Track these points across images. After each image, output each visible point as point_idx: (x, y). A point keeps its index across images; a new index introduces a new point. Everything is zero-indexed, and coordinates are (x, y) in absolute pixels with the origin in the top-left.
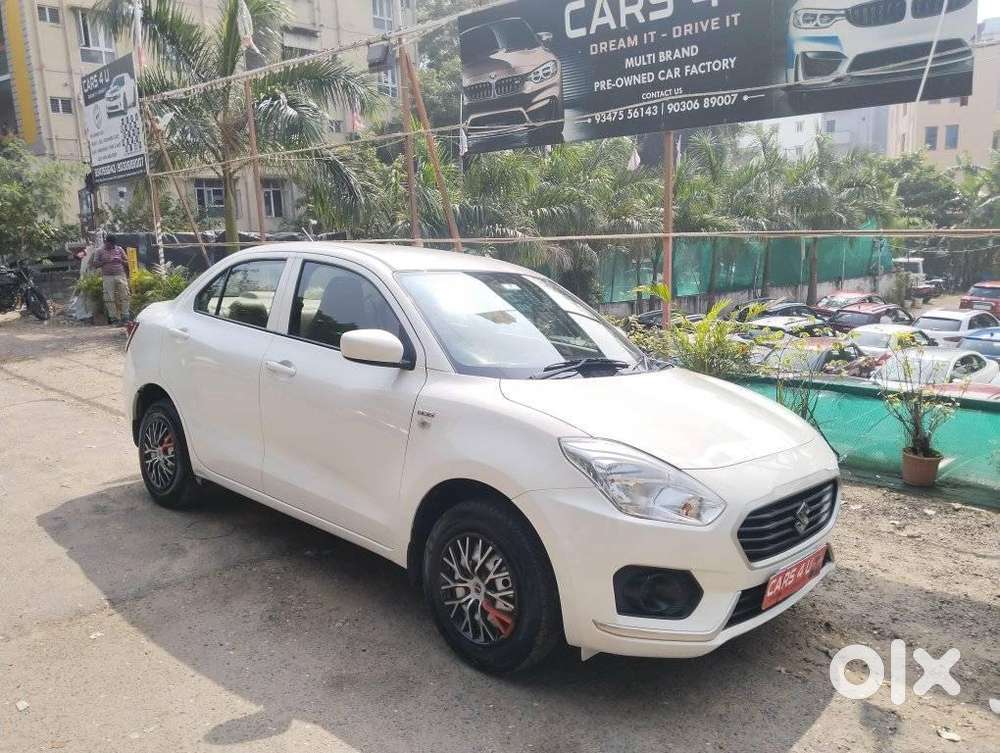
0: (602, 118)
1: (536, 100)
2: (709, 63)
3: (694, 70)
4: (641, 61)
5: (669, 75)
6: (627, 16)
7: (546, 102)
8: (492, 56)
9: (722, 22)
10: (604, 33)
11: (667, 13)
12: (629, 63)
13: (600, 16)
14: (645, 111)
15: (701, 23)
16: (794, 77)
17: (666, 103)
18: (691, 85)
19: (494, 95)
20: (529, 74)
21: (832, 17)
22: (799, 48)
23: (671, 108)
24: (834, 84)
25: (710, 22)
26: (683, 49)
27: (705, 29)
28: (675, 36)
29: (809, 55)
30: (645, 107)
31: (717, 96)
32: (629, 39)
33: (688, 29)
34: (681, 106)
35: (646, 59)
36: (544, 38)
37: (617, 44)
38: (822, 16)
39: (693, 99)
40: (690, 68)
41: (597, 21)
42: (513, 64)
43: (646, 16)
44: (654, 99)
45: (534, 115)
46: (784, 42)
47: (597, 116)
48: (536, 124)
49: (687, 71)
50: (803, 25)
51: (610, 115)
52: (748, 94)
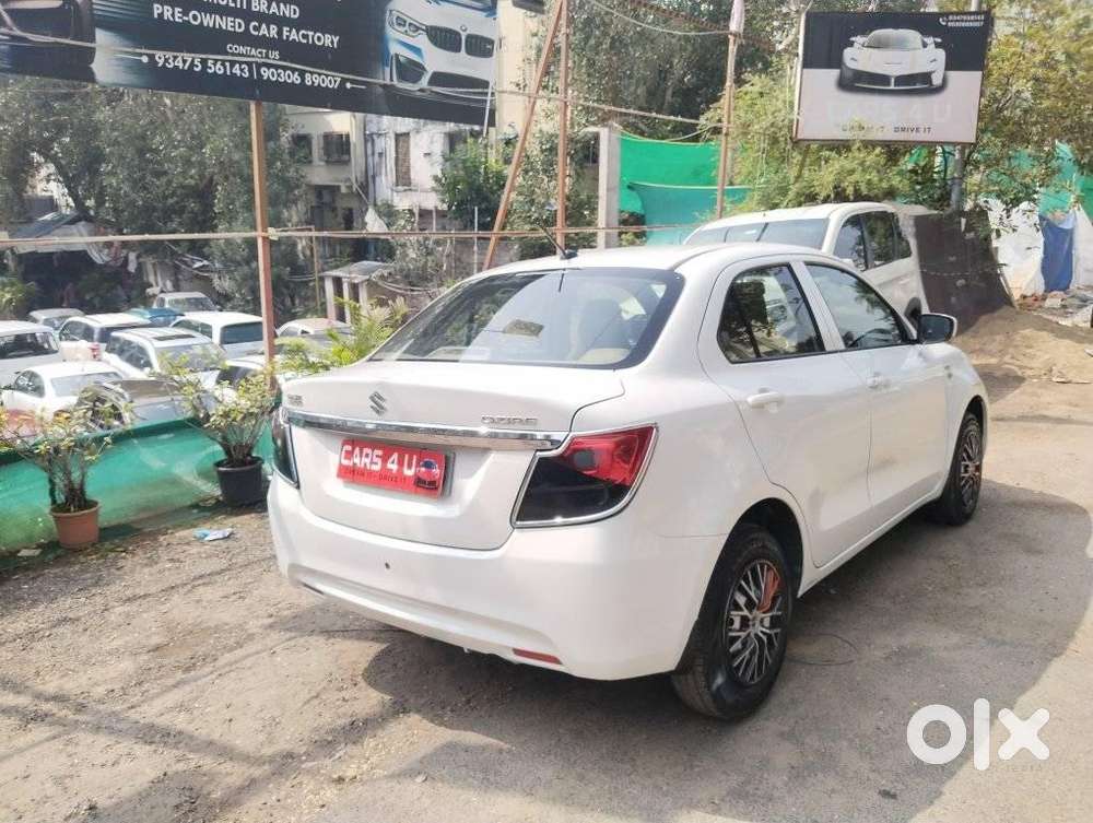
0: (166, 60)
2: (311, 33)
3: (294, 36)
5: (264, 30)
7: (57, 4)
14: (232, 67)
16: (387, 76)
17: (259, 66)
18: (291, 52)
21: (418, 29)
22: (394, 49)
23: (266, 73)
24: (419, 93)
26: (282, 5)
29: (402, 59)
30: (233, 63)
31: (312, 73)
34: (279, 75)
38: (410, 24)
39: (293, 70)
40: (290, 31)
44: (242, 55)
45: (26, 19)
46: (381, 38)
47: (160, 57)
48: (29, 36)
49: (285, 34)
50: (396, 27)
51: (180, 60)
52: (352, 82)
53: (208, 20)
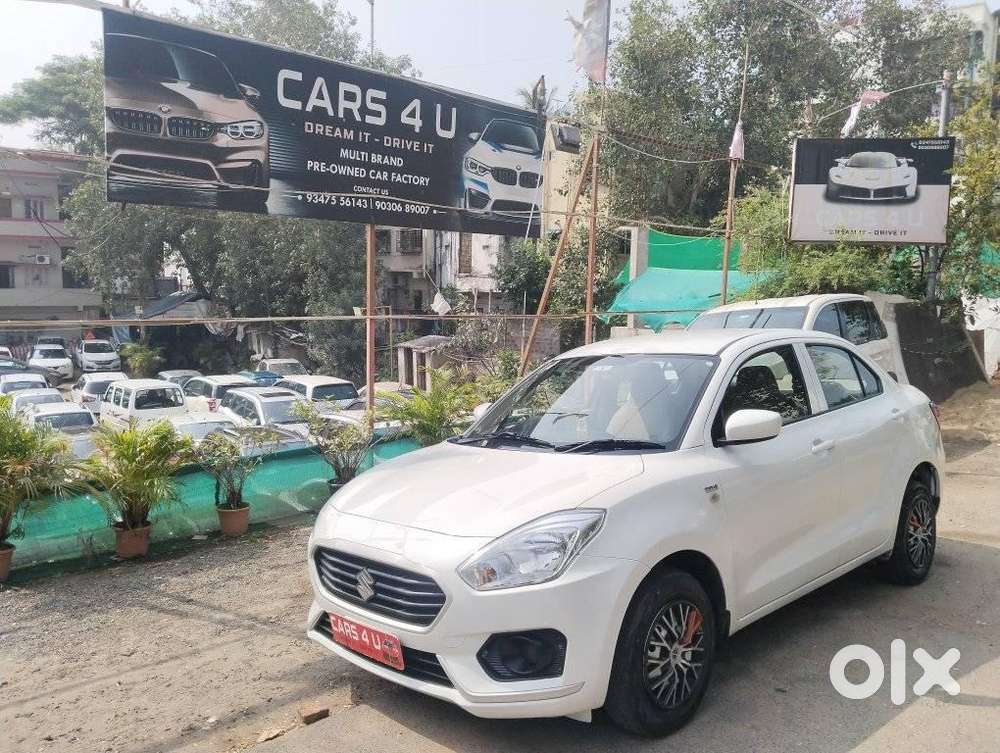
0: (314, 198)
1: (230, 157)
2: (410, 176)
3: (399, 179)
4: (354, 156)
5: (379, 175)
6: (345, 109)
7: (248, 164)
8: (165, 84)
9: (421, 147)
10: (319, 114)
11: (381, 121)
12: (344, 153)
13: (323, 99)
14: (356, 202)
16: (463, 204)
17: (374, 200)
18: (397, 190)
19: (165, 133)
20: (226, 124)
21: (485, 170)
22: (468, 184)
23: (379, 205)
24: (484, 216)
25: (413, 144)
27: (409, 147)
28: (385, 144)
29: (473, 192)
30: (357, 199)
31: (410, 204)
32: (346, 131)
33: (396, 143)
34: (387, 206)
35: (360, 156)
36: (249, 93)
37: (333, 131)
38: (480, 167)
39: (397, 202)
40: (396, 176)
41: (313, 102)
42: (199, 106)
43: (363, 118)
44: (364, 193)
45: (229, 175)
46: (459, 178)
47: (310, 195)
48: (231, 186)
49: (393, 177)
50: (470, 169)
51: (322, 198)
52: (437, 209)
53: (342, 170)
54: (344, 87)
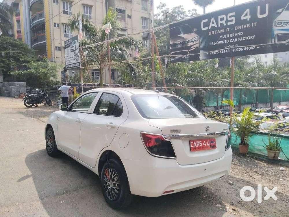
0: (212, 53)
1: (191, 48)
2: (246, 37)
3: (241, 39)
4: (225, 37)
5: (233, 40)
6: (221, 24)
7: (195, 48)
8: (179, 36)
9: (251, 25)
10: (213, 28)
11: (233, 23)
12: (221, 37)
13: (212, 24)
14: (225, 51)
15: (244, 25)
16: (274, 41)
17: (232, 49)
18: (240, 43)
19: (179, 46)
20: (190, 40)
21: (287, 23)
23: (234, 50)
24: (287, 43)
25: (247, 25)
26: (238, 33)
27: (245, 27)
28: (235, 29)
29: (279, 35)
30: (226, 50)
31: (246, 47)
32: (221, 30)
33: (240, 27)
34: (237, 50)
35: (226, 36)
36: (195, 30)
37: (217, 32)
38: (284, 23)
39: (241, 48)
40: (240, 39)
41: (211, 25)
42: (185, 38)
43: (227, 24)
44: (228, 47)
45: (191, 52)
47: (210, 52)
50: (277, 26)
51: (214, 52)
52: (259, 46)
53: (220, 42)
54: (220, 17)
